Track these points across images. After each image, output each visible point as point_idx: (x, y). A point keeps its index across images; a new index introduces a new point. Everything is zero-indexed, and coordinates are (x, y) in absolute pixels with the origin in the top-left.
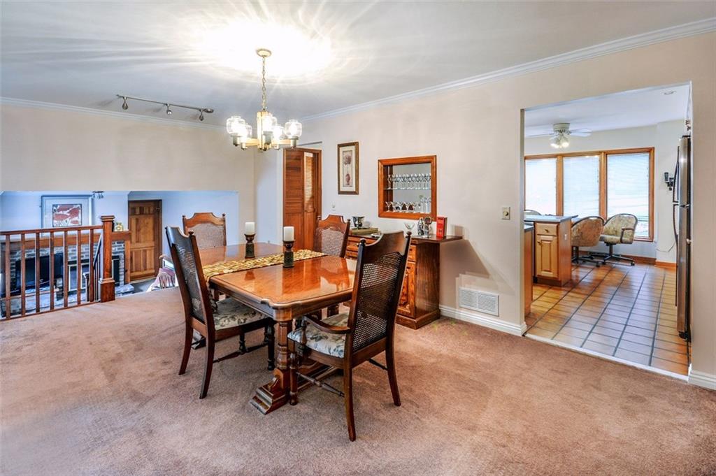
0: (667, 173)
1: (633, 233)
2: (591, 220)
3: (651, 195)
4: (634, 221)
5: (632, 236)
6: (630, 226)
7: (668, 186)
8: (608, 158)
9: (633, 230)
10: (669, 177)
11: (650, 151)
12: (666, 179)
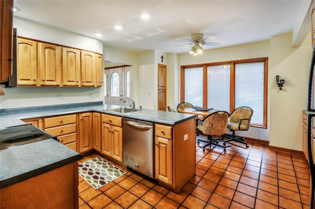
0: (278, 76)
1: (249, 122)
2: (219, 114)
3: (266, 93)
4: (250, 113)
5: (249, 124)
6: (247, 117)
7: (279, 86)
8: (236, 66)
9: (249, 120)
10: (280, 79)
11: (265, 60)
12: (277, 80)
